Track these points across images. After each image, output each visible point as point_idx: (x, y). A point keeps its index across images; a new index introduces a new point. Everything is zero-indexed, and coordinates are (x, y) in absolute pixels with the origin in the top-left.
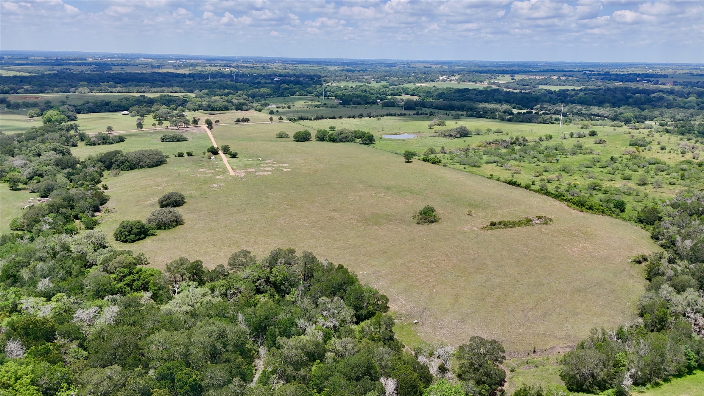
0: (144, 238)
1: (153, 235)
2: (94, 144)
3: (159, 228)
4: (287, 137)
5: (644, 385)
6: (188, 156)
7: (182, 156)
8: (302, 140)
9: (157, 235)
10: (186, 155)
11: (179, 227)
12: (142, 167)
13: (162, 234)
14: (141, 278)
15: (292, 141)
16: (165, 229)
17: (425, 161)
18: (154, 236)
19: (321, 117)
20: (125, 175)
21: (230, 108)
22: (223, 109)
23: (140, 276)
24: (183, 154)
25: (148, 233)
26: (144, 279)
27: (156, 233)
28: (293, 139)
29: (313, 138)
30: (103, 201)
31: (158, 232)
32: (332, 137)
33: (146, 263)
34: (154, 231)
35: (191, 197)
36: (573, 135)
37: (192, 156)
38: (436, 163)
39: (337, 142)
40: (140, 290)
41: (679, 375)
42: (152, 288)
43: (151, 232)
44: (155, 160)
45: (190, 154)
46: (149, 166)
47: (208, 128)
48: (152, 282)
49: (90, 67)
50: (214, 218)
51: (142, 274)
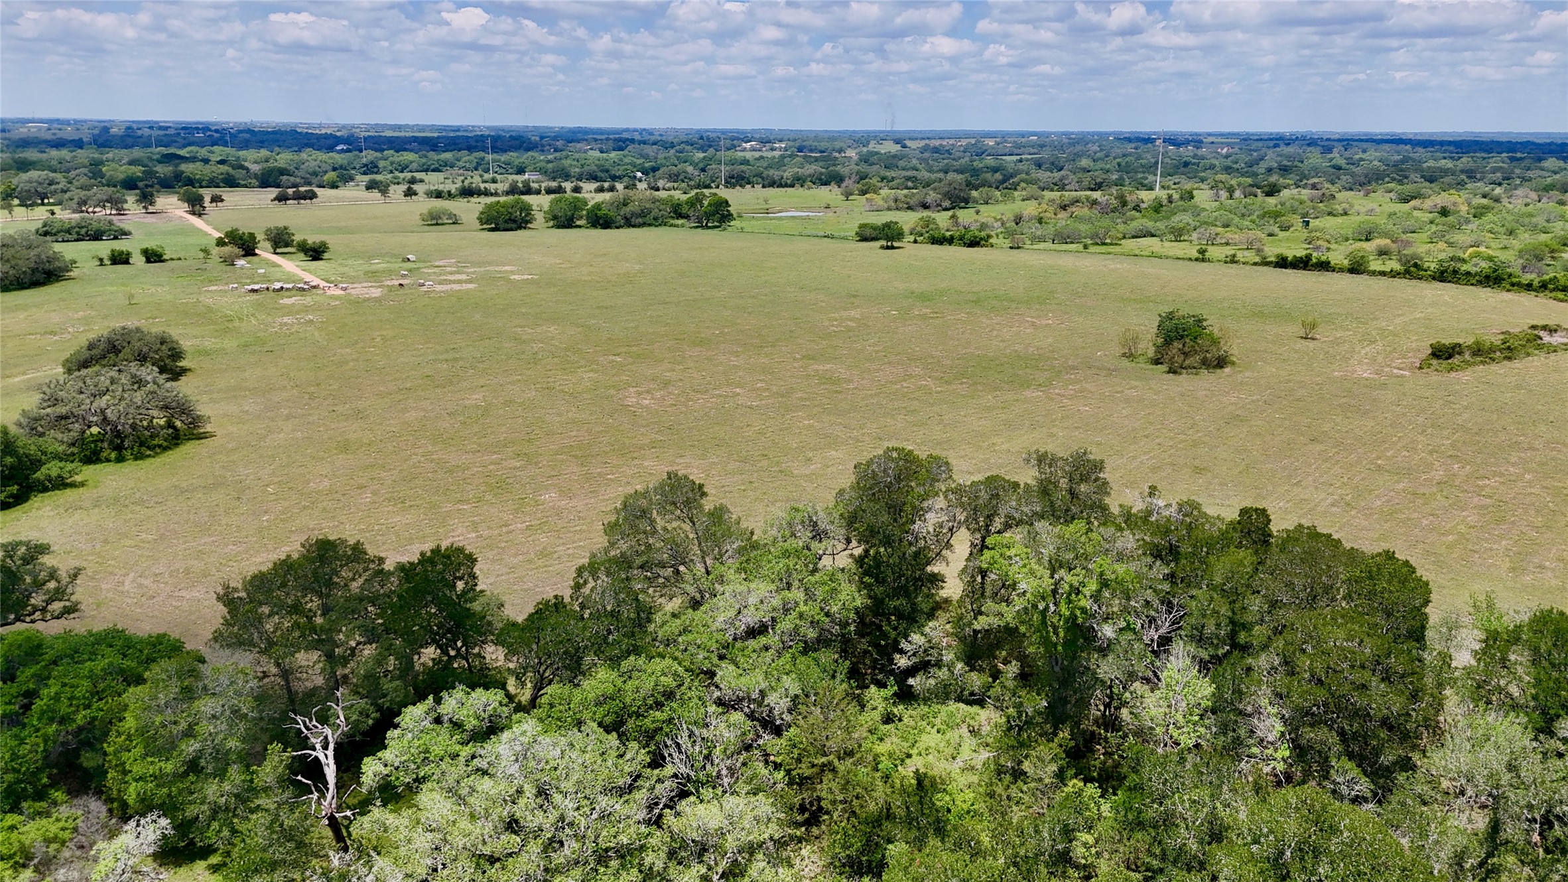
1: (61, 484)
3: (92, 457)
4: (454, 223)
6: (148, 261)
7: (127, 262)
8: (507, 226)
9: (82, 484)
10: (138, 259)
13: (106, 480)
14: (39, 705)
15: (476, 231)
16: (120, 459)
17: (941, 244)
18: (68, 491)
19: (524, 189)
21: (243, 183)
22: (221, 184)
23: (31, 695)
24: (129, 254)
25: (39, 475)
26: (64, 709)
27: (78, 478)
28: (478, 225)
29: (540, 222)
31: (88, 472)
32: (599, 213)
33: (57, 606)
34: (70, 466)
36: (1233, 191)
37: (163, 261)
38: (983, 242)
39: (617, 228)
40: (40, 795)
42: (137, 769)
43: (52, 469)
44: (24, 266)
45: (153, 257)
47: (193, 213)
48: (130, 723)
50: (339, 408)
51: (42, 679)
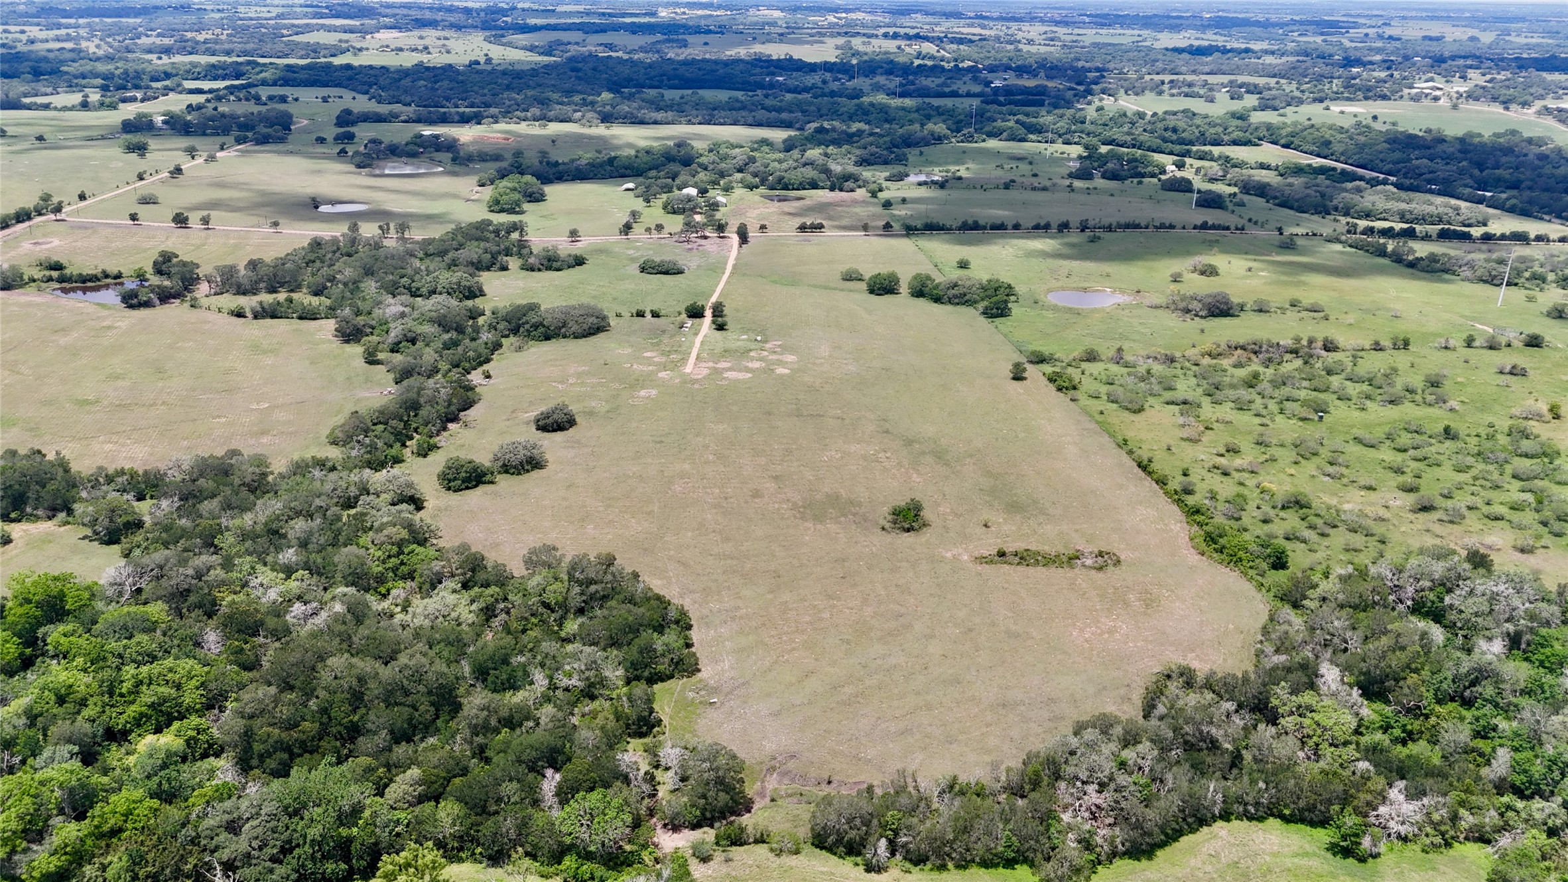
0: (476, 486)
1: (491, 482)
2: (532, 270)
3: (505, 472)
4: (857, 280)
5: (916, 863)
6: (652, 316)
7: (643, 315)
8: (880, 292)
9: (496, 483)
10: (648, 316)
11: (536, 474)
12: (564, 337)
13: (505, 483)
15: (860, 292)
16: (513, 474)
17: (1050, 380)
18: (491, 485)
20: (533, 350)
21: (821, 184)
22: (807, 186)
24: (644, 312)
25: (484, 479)
27: (497, 480)
28: (866, 285)
29: (904, 288)
30: (468, 405)
31: (499, 478)
34: (495, 477)
35: (591, 413)
36: (1473, 340)
37: (658, 316)
38: (1064, 390)
39: (942, 303)
40: (406, 579)
41: (986, 864)
43: (488, 478)
44: (585, 327)
45: (655, 315)
46: (577, 336)
49: (650, 39)
